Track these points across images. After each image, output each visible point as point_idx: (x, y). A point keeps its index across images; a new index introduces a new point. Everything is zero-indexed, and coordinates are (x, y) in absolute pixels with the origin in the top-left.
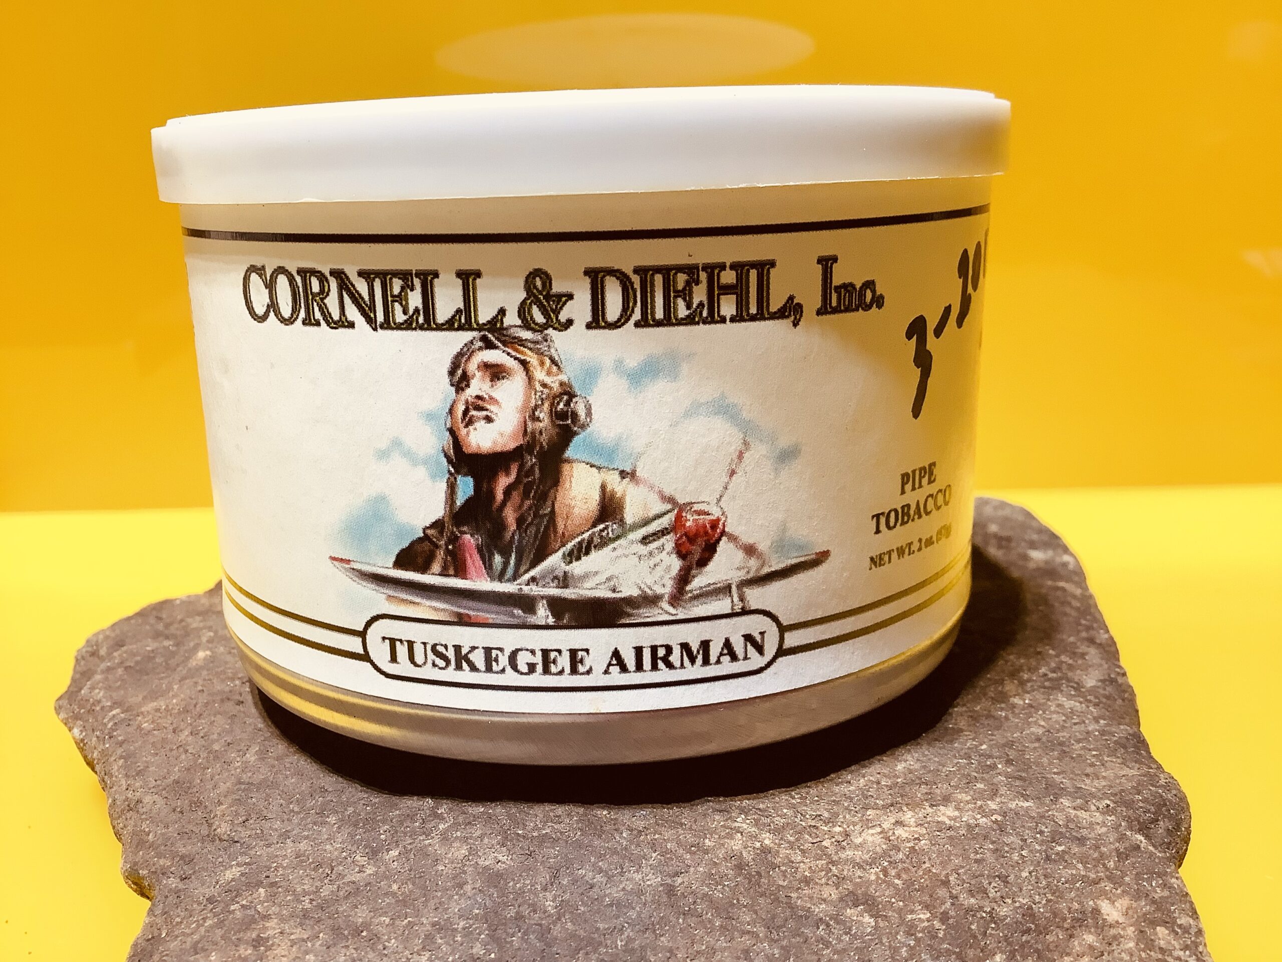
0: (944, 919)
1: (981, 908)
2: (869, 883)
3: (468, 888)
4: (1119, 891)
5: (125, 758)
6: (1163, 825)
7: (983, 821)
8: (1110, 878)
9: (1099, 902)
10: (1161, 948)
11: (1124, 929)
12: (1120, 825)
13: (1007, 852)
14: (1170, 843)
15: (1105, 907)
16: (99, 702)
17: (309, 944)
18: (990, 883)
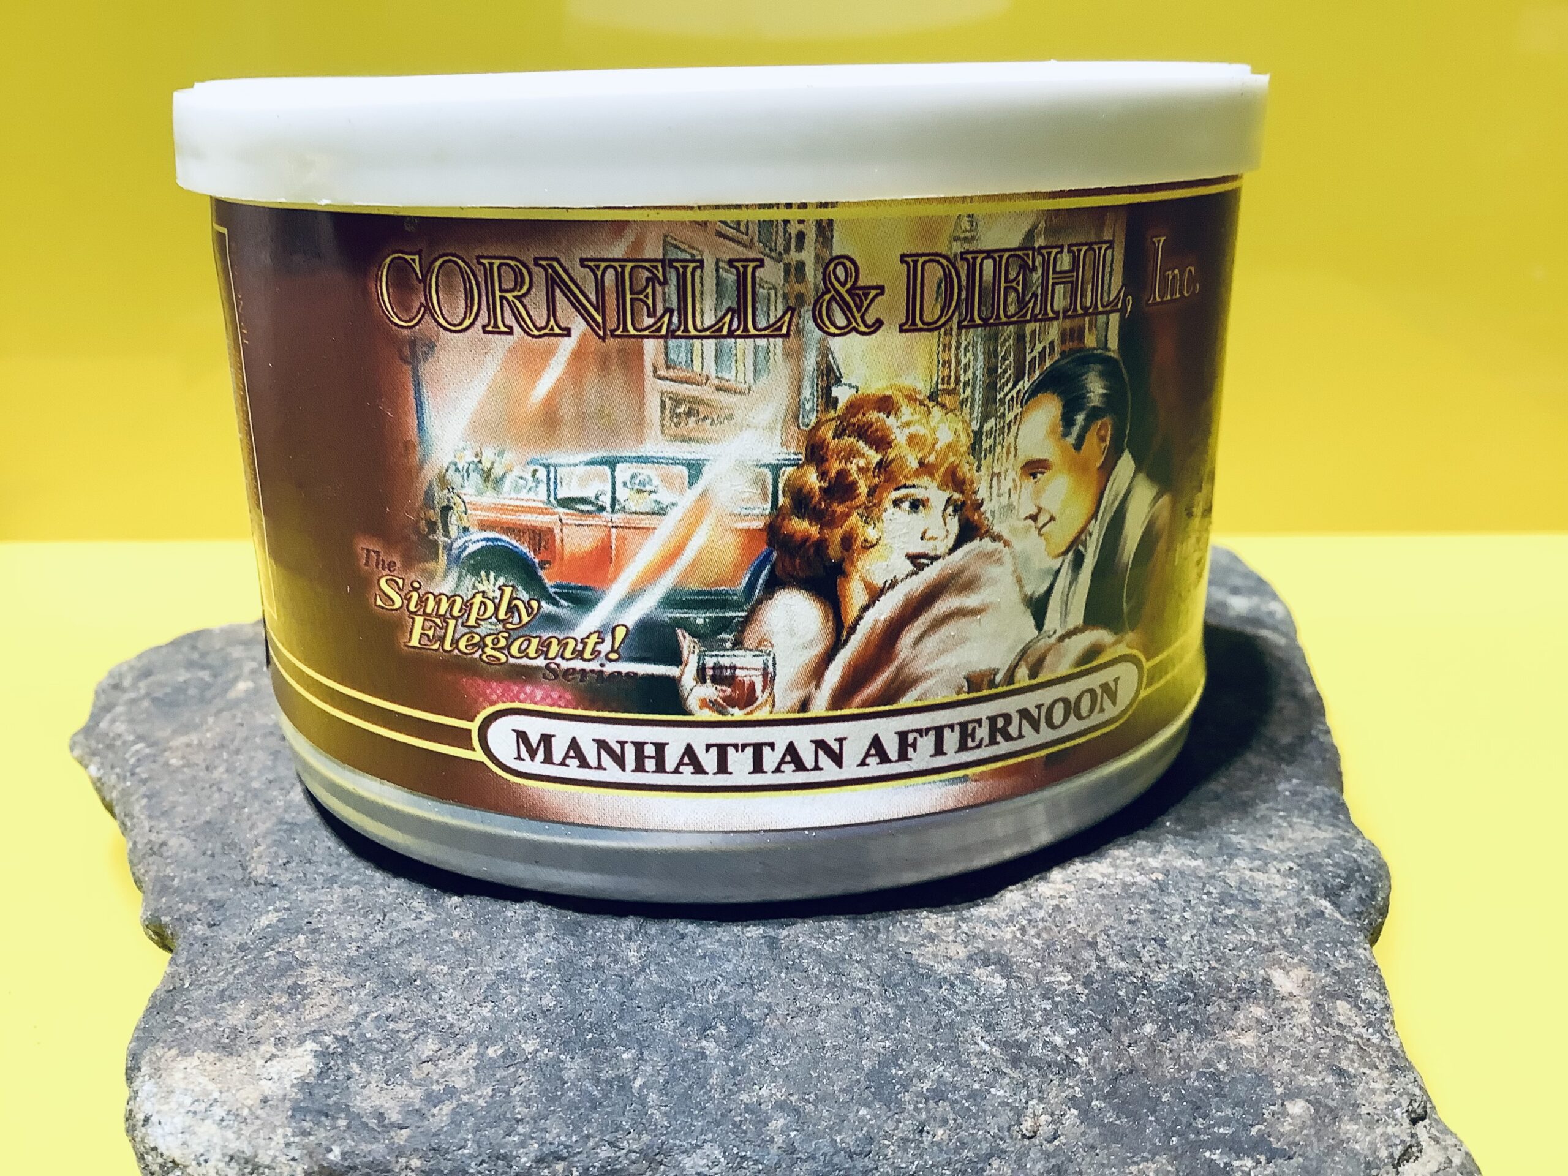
0: (1088, 982)
1: (1131, 973)
2: (1003, 942)
3: (540, 936)
4: (1296, 960)
5: (149, 797)
6: (1355, 892)
7: (1140, 879)
8: (1285, 946)
9: (1270, 972)
10: (1339, 1025)
11: (1298, 1002)
12: (1303, 889)
13: (1167, 913)
14: (1361, 913)
15: (1278, 977)
16: (119, 736)
17: (354, 993)
18: (1144, 947)
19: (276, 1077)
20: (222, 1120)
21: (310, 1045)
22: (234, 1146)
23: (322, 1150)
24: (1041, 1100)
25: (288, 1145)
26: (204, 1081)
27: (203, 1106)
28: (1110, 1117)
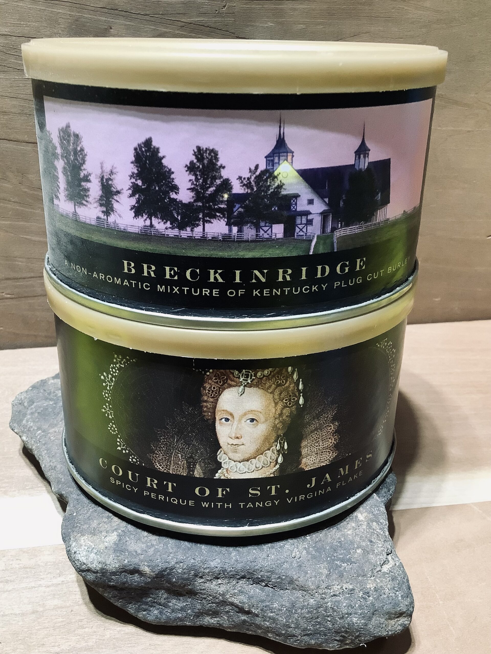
4: (364, 511)
5: (47, 450)
11: (364, 522)
15: (359, 515)
16: (32, 427)
19: (108, 542)
20: (96, 553)
21: (115, 533)
22: (100, 559)
23: (123, 560)
24: (297, 548)
25: (113, 559)
26: (90, 543)
27: (90, 549)
28: (314, 553)
